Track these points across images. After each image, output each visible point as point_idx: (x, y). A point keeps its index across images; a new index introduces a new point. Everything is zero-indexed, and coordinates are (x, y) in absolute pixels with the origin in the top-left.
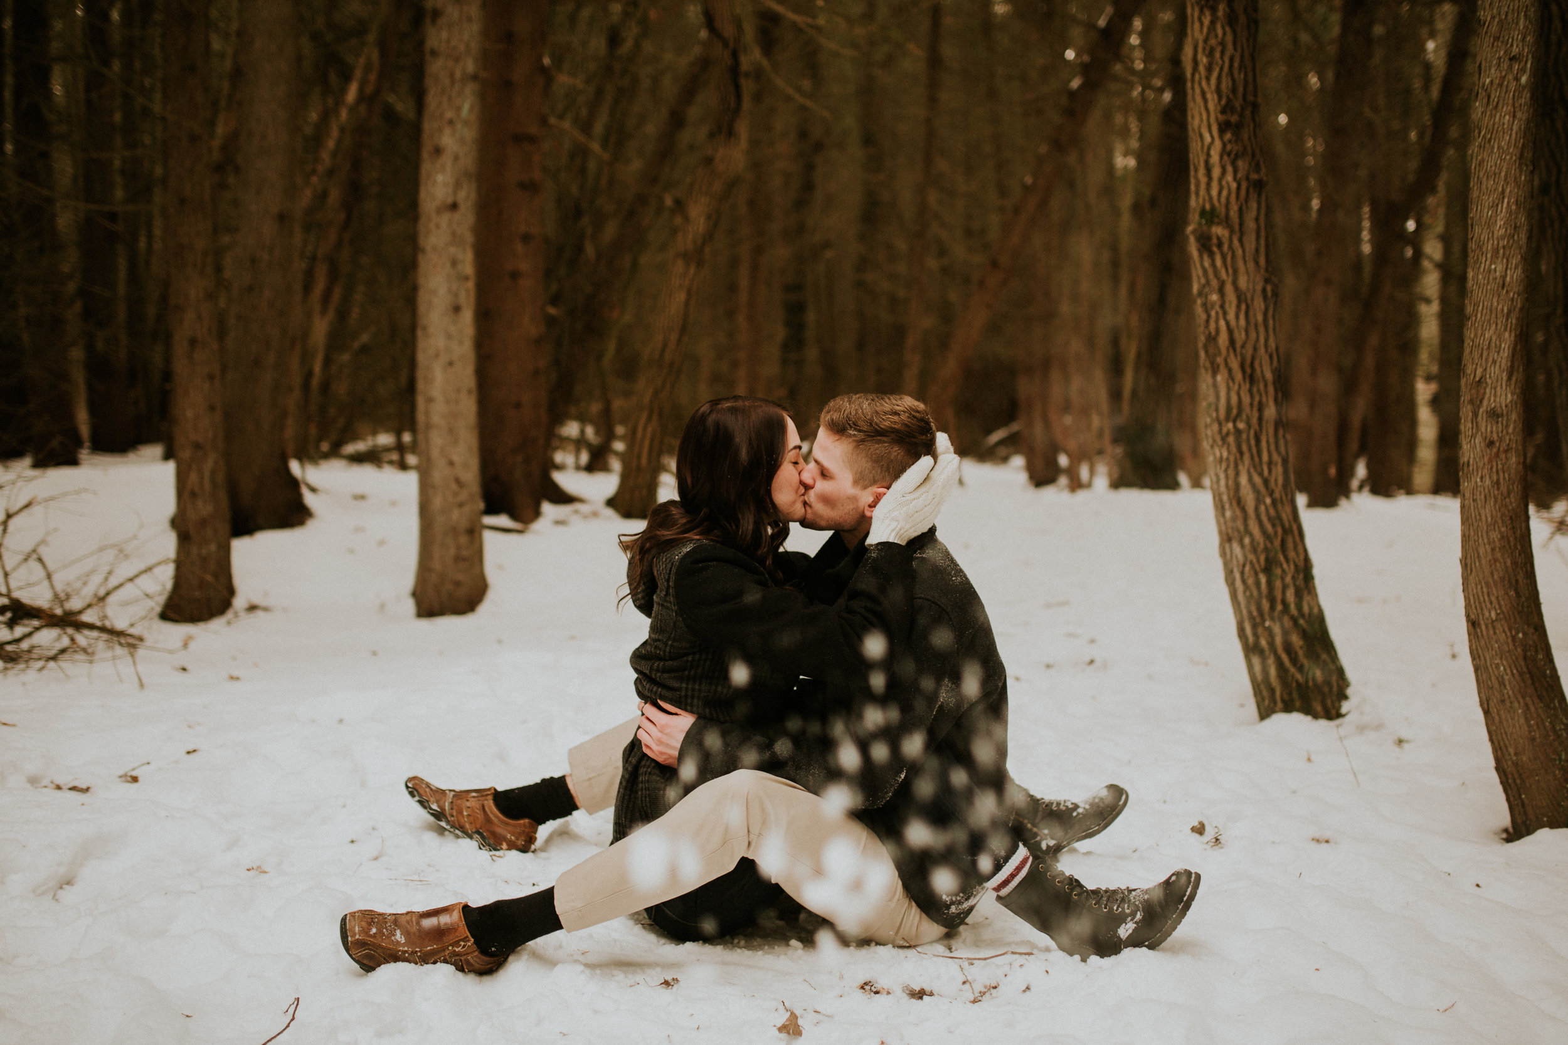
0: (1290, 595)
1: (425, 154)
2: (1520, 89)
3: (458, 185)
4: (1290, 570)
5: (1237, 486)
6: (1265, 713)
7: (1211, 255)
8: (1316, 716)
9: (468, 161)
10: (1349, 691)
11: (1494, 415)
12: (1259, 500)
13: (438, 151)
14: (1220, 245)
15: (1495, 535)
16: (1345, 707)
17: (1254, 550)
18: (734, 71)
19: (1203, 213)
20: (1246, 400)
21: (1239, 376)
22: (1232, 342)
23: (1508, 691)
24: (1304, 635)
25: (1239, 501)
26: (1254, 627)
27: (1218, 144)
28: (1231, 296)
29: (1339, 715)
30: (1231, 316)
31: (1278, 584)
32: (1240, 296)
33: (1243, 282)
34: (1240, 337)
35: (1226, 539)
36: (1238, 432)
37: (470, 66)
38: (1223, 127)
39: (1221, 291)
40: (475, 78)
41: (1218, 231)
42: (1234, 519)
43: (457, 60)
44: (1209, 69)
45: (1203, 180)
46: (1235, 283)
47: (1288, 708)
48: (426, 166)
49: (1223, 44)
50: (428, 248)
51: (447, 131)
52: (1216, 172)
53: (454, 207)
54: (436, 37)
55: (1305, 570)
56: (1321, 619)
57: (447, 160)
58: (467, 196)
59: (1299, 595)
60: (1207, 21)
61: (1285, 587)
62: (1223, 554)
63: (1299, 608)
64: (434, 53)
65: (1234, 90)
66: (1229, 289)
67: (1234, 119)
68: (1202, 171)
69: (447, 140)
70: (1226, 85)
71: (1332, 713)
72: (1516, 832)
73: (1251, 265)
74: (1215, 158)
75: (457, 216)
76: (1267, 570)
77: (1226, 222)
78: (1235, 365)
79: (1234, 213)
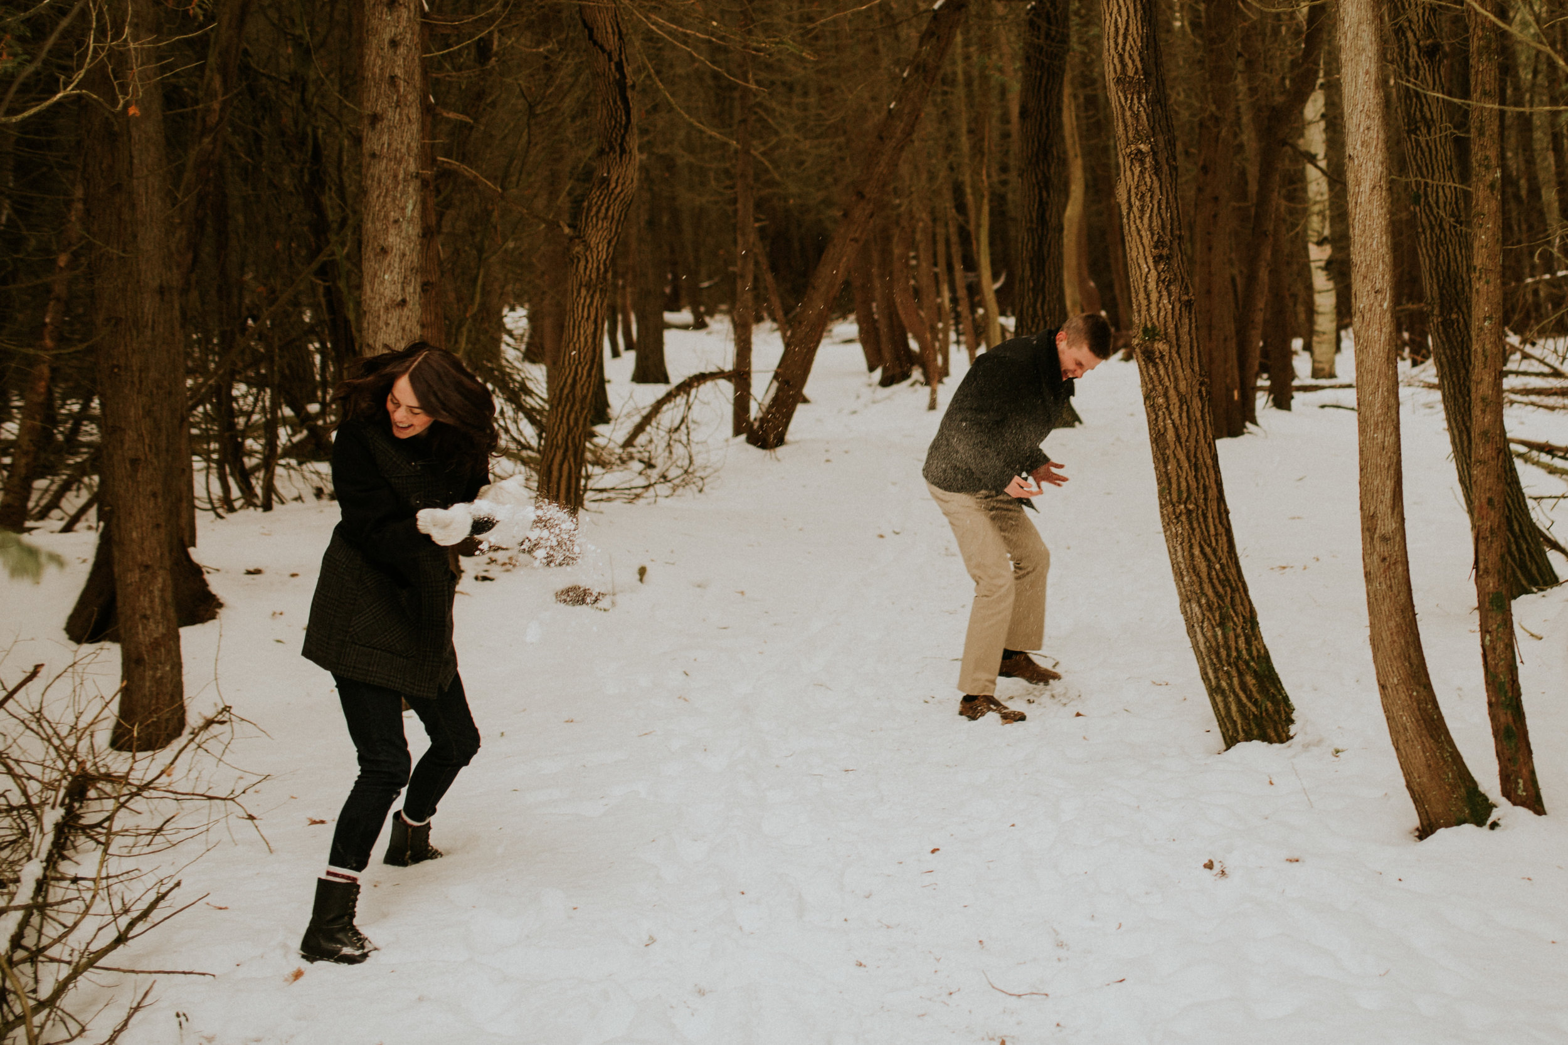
0: (1242, 644)
1: (369, 253)
2: (1384, 312)
3: (405, 283)
4: (1239, 621)
5: (1192, 555)
6: (1230, 742)
7: (1155, 365)
8: (1271, 742)
9: (413, 258)
10: (1294, 716)
11: (1384, 539)
12: (1210, 567)
13: (384, 251)
14: (1162, 357)
15: (1392, 624)
16: (1292, 730)
17: (1210, 608)
18: (621, 86)
19: (1146, 331)
20: (1193, 484)
21: (1186, 465)
22: (1178, 437)
23: (1410, 734)
24: (1256, 674)
25: (1195, 570)
26: (1215, 671)
27: (1154, 273)
28: (1174, 399)
29: (1289, 738)
30: (1176, 415)
31: (1231, 634)
32: (1182, 400)
33: (1182, 386)
34: (1184, 434)
35: (1186, 600)
36: (1189, 512)
37: (412, 165)
38: (1157, 260)
39: (1166, 395)
40: (417, 176)
41: (1160, 346)
42: (1192, 583)
43: (399, 162)
44: (1142, 210)
45: (1144, 303)
46: (1176, 388)
47: (1248, 738)
48: (370, 265)
49: (1151, 190)
51: (392, 231)
52: (1154, 296)
53: (404, 302)
54: (375, 141)
55: (1252, 621)
56: (1268, 660)
57: (394, 258)
58: (413, 291)
59: (1248, 642)
60: (1137, 171)
61: (1237, 637)
62: (1185, 613)
63: (1250, 653)
64: (373, 155)
65: (1165, 226)
66: (1172, 392)
67: (1165, 252)
68: (1142, 295)
69: (393, 239)
70: (1156, 223)
71: (1283, 737)
72: (1424, 832)
73: (1188, 371)
74: (1152, 285)
75: (406, 312)
76: (1222, 624)
77: (1166, 337)
78: (1182, 457)
79: (1171, 331)
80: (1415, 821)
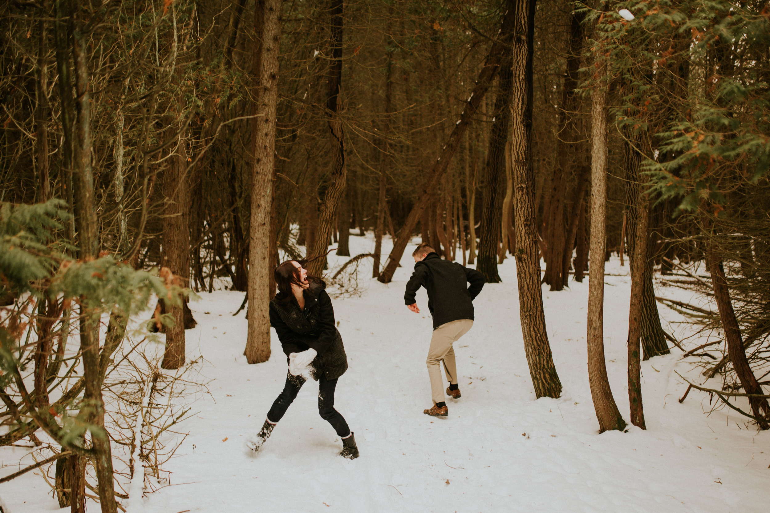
0: (545, 363)
1: (254, 206)
2: (600, 250)
3: (265, 217)
4: (545, 355)
5: (530, 330)
6: (538, 396)
7: (522, 263)
8: (553, 397)
9: (268, 209)
10: (562, 389)
11: (595, 329)
12: (536, 335)
13: (259, 206)
14: (524, 260)
16: (561, 394)
17: (535, 349)
18: (342, 150)
19: (520, 250)
20: (532, 306)
21: (530, 298)
22: (528, 288)
23: (599, 397)
24: (549, 374)
25: (531, 335)
26: (535, 371)
27: (524, 230)
28: (528, 275)
29: (559, 397)
30: (528, 281)
31: (542, 359)
32: (531, 275)
33: (531, 271)
34: (530, 287)
35: (527, 346)
36: (530, 315)
37: (270, 177)
38: (526, 225)
39: (525, 274)
40: (271, 181)
41: (524, 256)
42: (529, 340)
43: (266, 176)
44: (521, 208)
45: (520, 240)
47: (545, 396)
48: (253, 211)
49: (525, 201)
50: (255, 238)
51: (262, 199)
52: (523, 238)
53: (264, 224)
54: (258, 168)
55: (550, 355)
56: (554, 368)
57: (262, 209)
58: (268, 220)
59: (548, 362)
60: (520, 193)
61: (544, 360)
62: (526, 350)
63: (548, 366)
64: (257, 173)
65: (528, 214)
66: (527, 273)
67: (528, 223)
68: (519, 238)
69: (262, 202)
70: (526, 212)
71: (557, 396)
72: (601, 431)
73: (534, 266)
74: (523, 234)
75: (265, 227)
76: (539, 355)
77: (526, 253)
78: (529, 295)
79: (528, 251)
80: (599, 428)
